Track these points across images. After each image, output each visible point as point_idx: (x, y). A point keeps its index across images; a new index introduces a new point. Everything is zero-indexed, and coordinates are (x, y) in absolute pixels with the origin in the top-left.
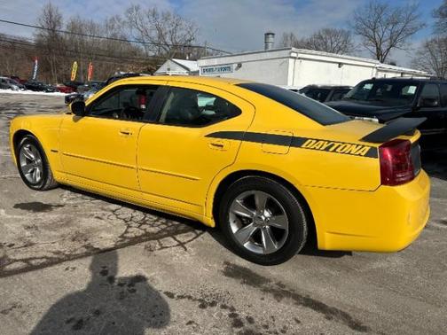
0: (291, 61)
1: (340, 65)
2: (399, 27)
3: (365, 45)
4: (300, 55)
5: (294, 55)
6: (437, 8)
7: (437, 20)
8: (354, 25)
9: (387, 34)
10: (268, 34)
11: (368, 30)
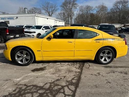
0: (36, 17)
1: (47, 19)
2: (53, 9)
3: (46, 13)
4: (38, 16)
5: (36, 15)
6: (61, 5)
7: (61, 8)
8: (42, 7)
9: (50, 10)
10: (25, 8)
11: (46, 9)
